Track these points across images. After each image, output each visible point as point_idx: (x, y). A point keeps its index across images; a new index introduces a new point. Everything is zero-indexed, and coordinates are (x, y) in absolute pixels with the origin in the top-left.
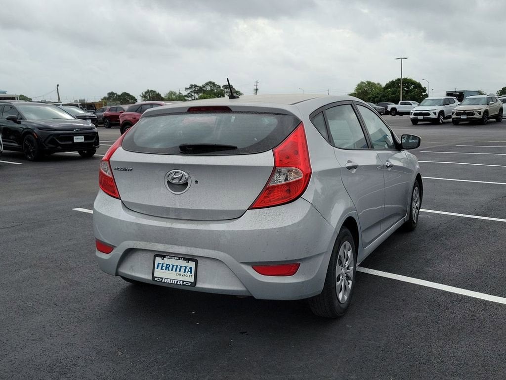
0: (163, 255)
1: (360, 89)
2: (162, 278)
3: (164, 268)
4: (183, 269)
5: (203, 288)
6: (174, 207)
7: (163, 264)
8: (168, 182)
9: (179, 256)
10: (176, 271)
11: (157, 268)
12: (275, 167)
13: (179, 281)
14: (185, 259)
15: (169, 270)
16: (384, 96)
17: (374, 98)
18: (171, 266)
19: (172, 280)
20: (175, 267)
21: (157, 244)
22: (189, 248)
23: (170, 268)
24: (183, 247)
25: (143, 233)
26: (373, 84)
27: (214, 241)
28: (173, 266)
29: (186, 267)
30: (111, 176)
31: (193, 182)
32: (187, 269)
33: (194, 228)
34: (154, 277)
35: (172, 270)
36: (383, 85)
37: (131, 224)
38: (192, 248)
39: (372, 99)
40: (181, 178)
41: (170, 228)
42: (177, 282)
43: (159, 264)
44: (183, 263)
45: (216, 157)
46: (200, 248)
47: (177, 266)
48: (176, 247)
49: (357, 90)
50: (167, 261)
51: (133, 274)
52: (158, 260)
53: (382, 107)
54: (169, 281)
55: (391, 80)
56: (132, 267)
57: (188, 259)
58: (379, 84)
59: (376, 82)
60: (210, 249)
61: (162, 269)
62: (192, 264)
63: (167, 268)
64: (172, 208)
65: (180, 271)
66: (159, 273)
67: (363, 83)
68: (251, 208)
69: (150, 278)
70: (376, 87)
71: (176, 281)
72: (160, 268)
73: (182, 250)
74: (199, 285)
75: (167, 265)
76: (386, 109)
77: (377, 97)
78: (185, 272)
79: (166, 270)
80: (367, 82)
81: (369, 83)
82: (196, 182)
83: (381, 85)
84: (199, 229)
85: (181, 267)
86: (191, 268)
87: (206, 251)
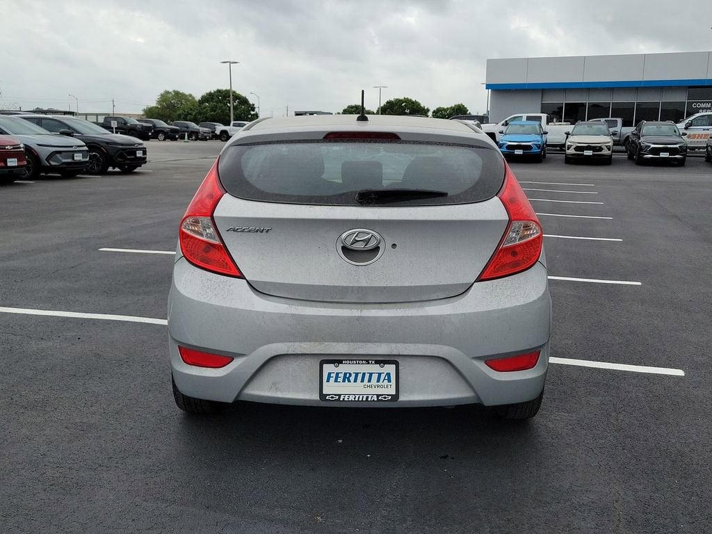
0: (337, 360)
1: (164, 101)
2: (340, 395)
3: (340, 379)
4: (375, 377)
5: (410, 401)
6: (356, 285)
7: (337, 374)
8: (345, 249)
9: (366, 359)
10: (362, 381)
11: (328, 381)
12: (510, 221)
13: (370, 396)
14: (377, 362)
15: (349, 381)
16: (200, 113)
17: (186, 116)
18: (353, 375)
19: (357, 396)
20: (360, 377)
21: (334, 344)
22: (393, 345)
23: (352, 379)
24: (382, 344)
25: (307, 330)
26: (183, 95)
27: (433, 330)
28: (357, 374)
29: (380, 374)
30: (216, 242)
31: (389, 246)
32: (383, 376)
33: (401, 315)
34: (323, 396)
35: (355, 381)
36: (198, 97)
37: (282, 316)
38: (398, 345)
39: (183, 116)
40: (367, 241)
41: (358, 318)
42: (367, 398)
43: (330, 374)
44: (375, 368)
45: (425, 208)
46: (411, 343)
47: (364, 374)
48: (370, 345)
49: (158, 102)
50: (343, 368)
51: (279, 395)
52: (328, 368)
53: (207, 129)
54: (352, 398)
55: (208, 91)
56: (275, 384)
57: (382, 361)
58: (191, 95)
59: (187, 93)
60: (427, 343)
61: (336, 381)
62: (391, 369)
63: (347, 378)
64: (353, 287)
65: (369, 381)
66: (330, 388)
67: (168, 93)
68: (479, 280)
69: (316, 397)
70: (187, 100)
71: (365, 396)
72: (332, 380)
73: (382, 349)
74: (402, 398)
75: (345, 374)
76: (213, 132)
77: (191, 114)
78: (378, 381)
79: (344, 381)
80: (174, 91)
81: (177, 93)
82: (394, 246)
83: (193, 98)
84: (410, 315)
85: (371, 374)
86: (388, 374)
87: (421, 346)
